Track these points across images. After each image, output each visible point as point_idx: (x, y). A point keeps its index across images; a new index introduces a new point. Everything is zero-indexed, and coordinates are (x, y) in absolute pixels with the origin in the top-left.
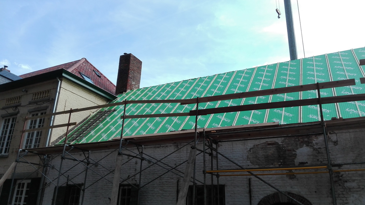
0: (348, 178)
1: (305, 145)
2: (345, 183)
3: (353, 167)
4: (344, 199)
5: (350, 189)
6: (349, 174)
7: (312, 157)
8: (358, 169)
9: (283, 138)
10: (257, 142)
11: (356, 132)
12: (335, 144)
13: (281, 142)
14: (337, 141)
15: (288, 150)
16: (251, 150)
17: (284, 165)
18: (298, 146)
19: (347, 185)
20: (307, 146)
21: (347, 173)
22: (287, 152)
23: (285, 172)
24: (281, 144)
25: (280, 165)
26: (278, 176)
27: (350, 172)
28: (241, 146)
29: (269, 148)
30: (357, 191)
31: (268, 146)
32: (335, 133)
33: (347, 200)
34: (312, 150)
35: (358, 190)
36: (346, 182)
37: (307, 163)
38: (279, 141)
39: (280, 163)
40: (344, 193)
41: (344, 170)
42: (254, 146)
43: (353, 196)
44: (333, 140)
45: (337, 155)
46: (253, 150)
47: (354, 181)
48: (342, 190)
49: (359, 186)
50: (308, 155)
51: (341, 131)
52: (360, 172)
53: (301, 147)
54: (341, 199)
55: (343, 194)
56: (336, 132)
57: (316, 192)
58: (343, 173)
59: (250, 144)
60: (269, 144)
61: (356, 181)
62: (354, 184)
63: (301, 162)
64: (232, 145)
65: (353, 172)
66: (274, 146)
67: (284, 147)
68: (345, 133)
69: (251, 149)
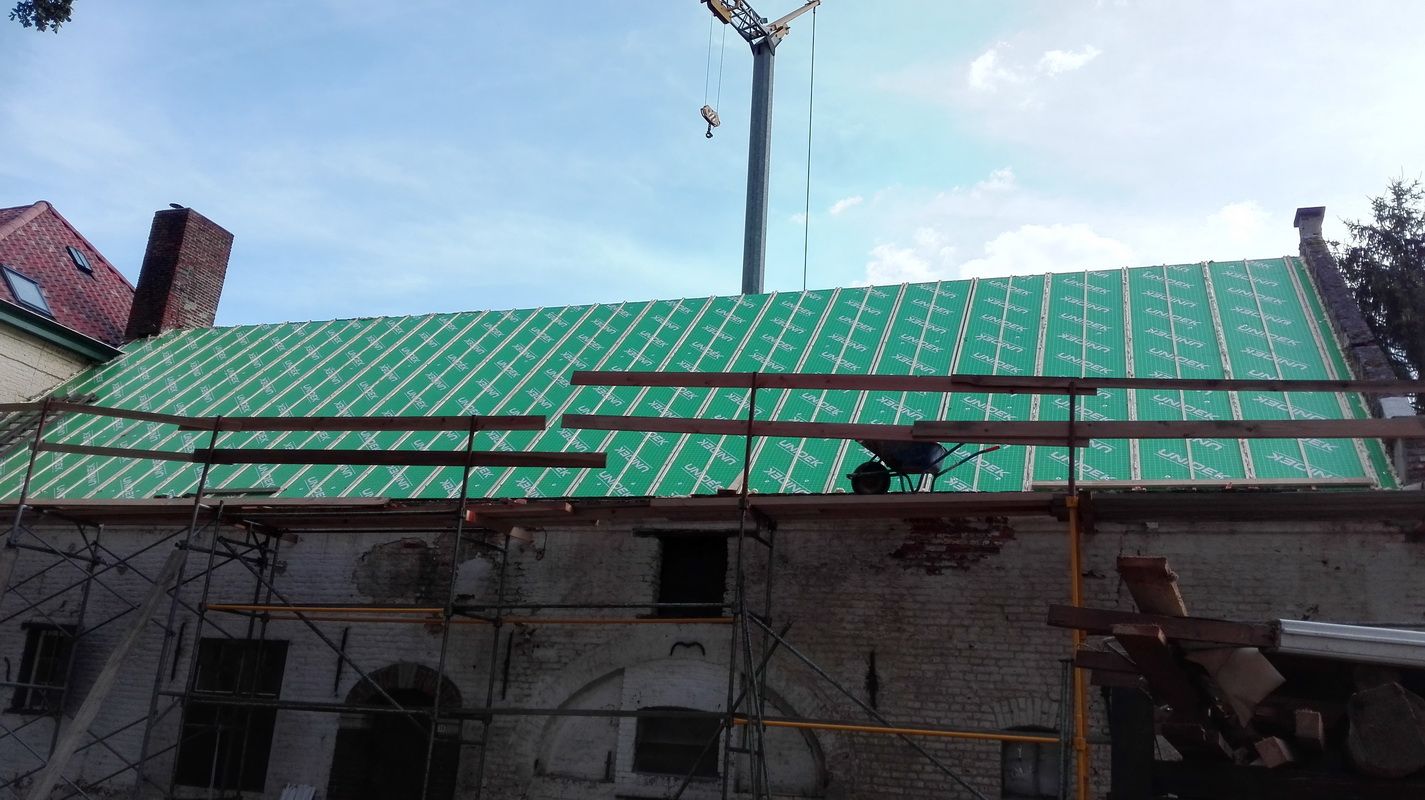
0: (544, 639)
1: (479, 554)
2: (536, 649)
3: (558, 614)
4: (526, 686)
5: (541, 663)
6: (547, 628)
7: (486, 583)
8: (567, 619)
9: (439, 534)
10: (382, 538)
11: (584, 531)
12: (540, 555)
13: (434, 543)
14: (544, 550)
15: (444, 564)
16: (366, 558)
17: (427, 599)
18: (466, 555)
19: (539, 653)
20: (484, 555)
21: (545, 625)
22: (440, 568)
23: (423, 617)
24: (432, 546)
25: (418, 598)
26: (408, 625)
27: (550, 625)
28: (346, 544)
29: (405, 554)
30: (554, 669)
31: (404, 551)
32: (543, 530)
33: (529, 688)
34: (491, 566)
35: (556, 666)
36: (538, 647)
37: (473, 596)
38: (429, 539)
39: (418, 595)
40: (529, 672)
41: (542, 618)
42: (374, 547)
43: (543, 680)
44: (537, 547)
45: (536, 582)
46: (368, 558)
47: (553, 645)
48: (525, 665)
49: (560, 657)
50: (481, 579)
51: (555, 528)
52: (568, 627)
53: (470, 559)
54: (518, 687)
55: (526, 675)
56: (545, 528)
57: (474, 667)
58: (537, 625)
59: (367, 541)
60: (408, 546)
61: (556, 647)
62: (550, 654)
63: (461, 593)
64: (327, 541)
65: (557, 625)
66: (417, 550)
67: (437, 555)
68: (565, 531)
69: (365, 554)
